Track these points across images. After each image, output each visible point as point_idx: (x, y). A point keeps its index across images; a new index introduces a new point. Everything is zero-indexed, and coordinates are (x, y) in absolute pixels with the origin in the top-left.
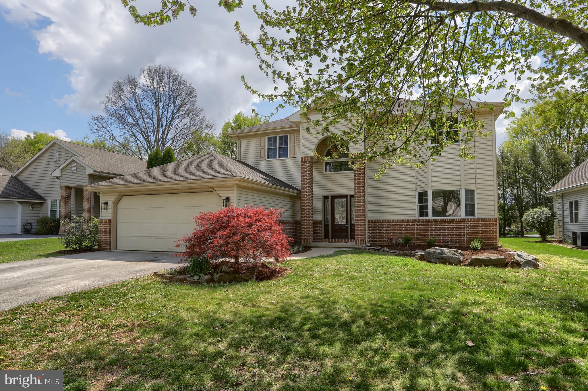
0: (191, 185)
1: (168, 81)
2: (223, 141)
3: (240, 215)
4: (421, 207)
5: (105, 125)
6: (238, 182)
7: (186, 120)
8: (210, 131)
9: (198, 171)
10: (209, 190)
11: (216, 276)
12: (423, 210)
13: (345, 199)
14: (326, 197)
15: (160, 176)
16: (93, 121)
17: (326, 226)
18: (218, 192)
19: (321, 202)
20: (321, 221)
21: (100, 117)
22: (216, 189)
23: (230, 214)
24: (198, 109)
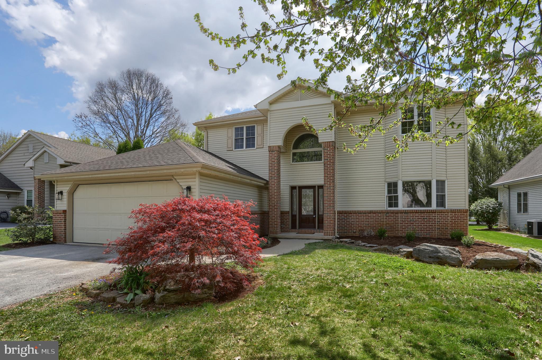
0: (148, 172)
1: (146, 84)
2: (197, 139)
3: (195, 208)
4: (390, 198)
5: (88, 122)
6: (199, 169)
7: (163, 119)
8: (185, 129)
9: (157, 158)
10: (169, 179)
11: (158, 295)
12: (393, 201)
13: (312, 190)
14: (293, 188)
15: (117, 163)
16: (77, 119)
17: (294, 217)
18: (178, 181)
19: (288, 192)
20: (288, 212)
21: (83, 115)
22: (175, 177)
23: (180, 207)
24: (173, 110)
